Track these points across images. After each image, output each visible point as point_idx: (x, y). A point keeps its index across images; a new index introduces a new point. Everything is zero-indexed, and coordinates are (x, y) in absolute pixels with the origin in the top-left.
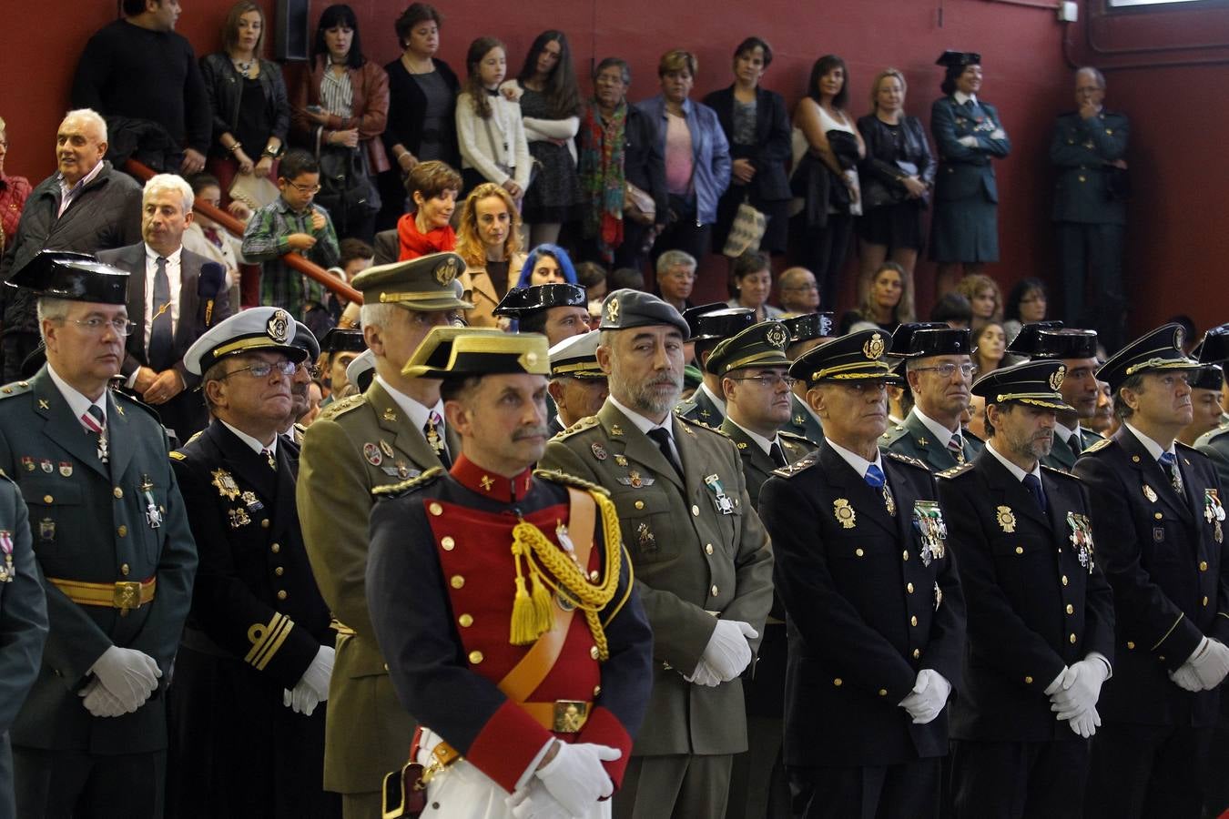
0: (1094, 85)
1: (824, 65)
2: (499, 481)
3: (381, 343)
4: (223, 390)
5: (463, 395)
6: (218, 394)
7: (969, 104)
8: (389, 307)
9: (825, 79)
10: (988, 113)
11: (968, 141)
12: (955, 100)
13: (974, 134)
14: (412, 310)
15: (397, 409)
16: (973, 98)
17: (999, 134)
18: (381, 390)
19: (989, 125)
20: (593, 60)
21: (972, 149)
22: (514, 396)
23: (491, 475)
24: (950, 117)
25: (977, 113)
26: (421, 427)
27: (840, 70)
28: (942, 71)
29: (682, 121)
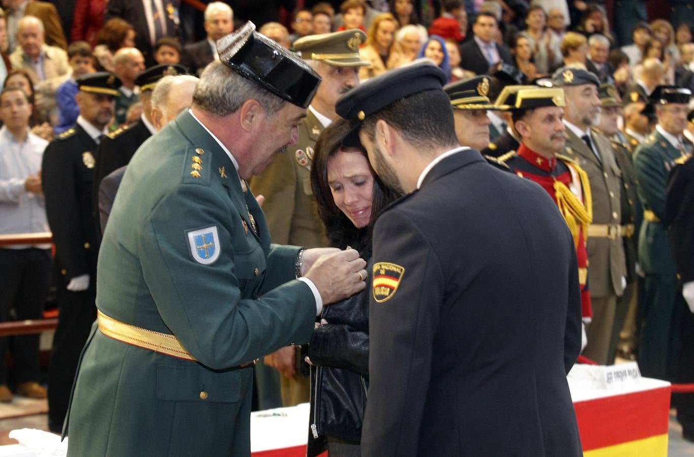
2: (545, 161)
5: (526, 119)
22: (551, 118)
23: (541, 157)
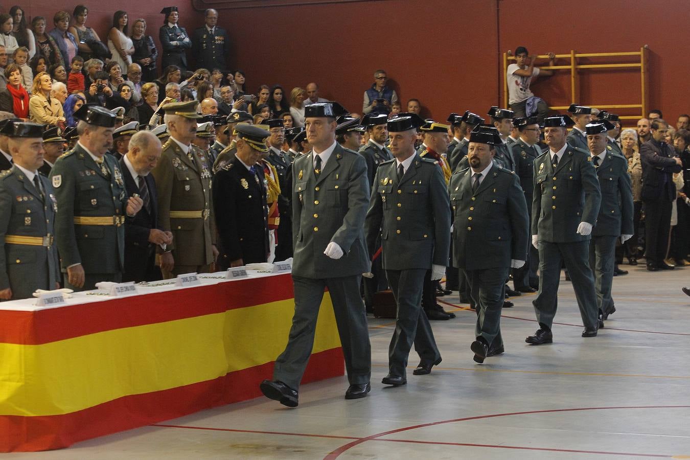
0: (215, 16)
1: (119, 15)
3: (174, 127)
4: (122, 144)
6: (120, 145)
7: (174, 27)
8: (179, 116)
9: (121, 20)
10: (182, 31)
11: (174, 43)
12: (169, 27)
13: (177, 40)
14: (187, 118)
15: (179, 148)
16: (176, 25)
17: (187, 40)
18: (172, 141)
19: (183, 36)
20: (30, 17)
21: (176, 46)
24: (167, 33)
25: (178, 31)
26: (186, 153)
27: (126, 15)
28: (164, 15)
29: (68, 40)
